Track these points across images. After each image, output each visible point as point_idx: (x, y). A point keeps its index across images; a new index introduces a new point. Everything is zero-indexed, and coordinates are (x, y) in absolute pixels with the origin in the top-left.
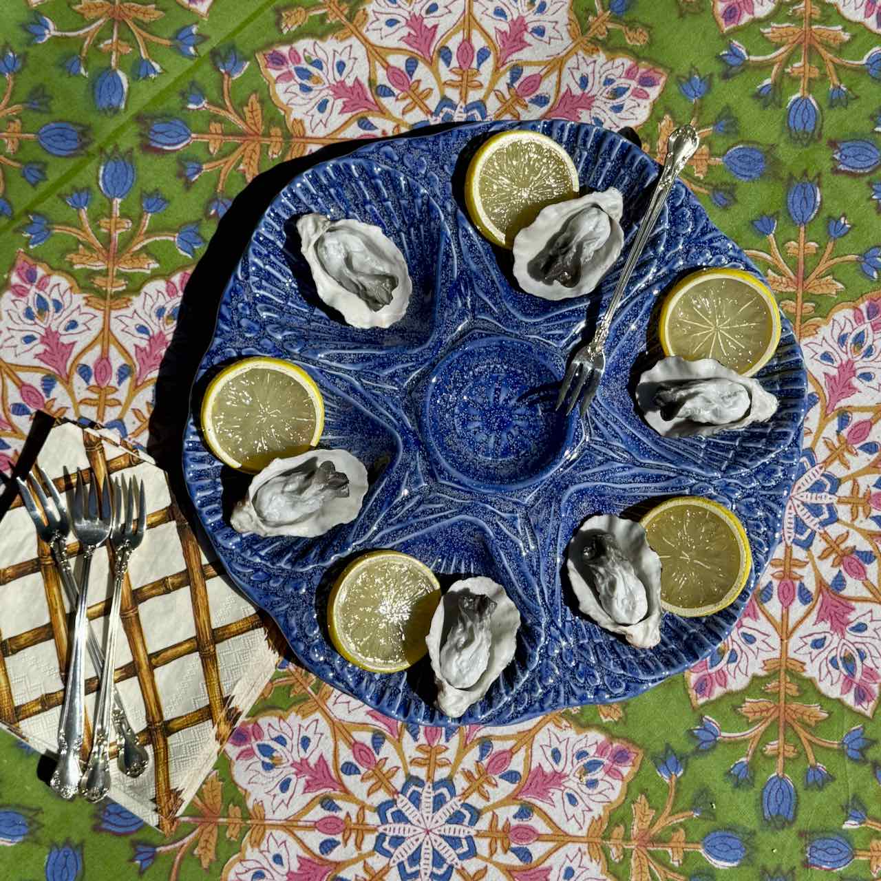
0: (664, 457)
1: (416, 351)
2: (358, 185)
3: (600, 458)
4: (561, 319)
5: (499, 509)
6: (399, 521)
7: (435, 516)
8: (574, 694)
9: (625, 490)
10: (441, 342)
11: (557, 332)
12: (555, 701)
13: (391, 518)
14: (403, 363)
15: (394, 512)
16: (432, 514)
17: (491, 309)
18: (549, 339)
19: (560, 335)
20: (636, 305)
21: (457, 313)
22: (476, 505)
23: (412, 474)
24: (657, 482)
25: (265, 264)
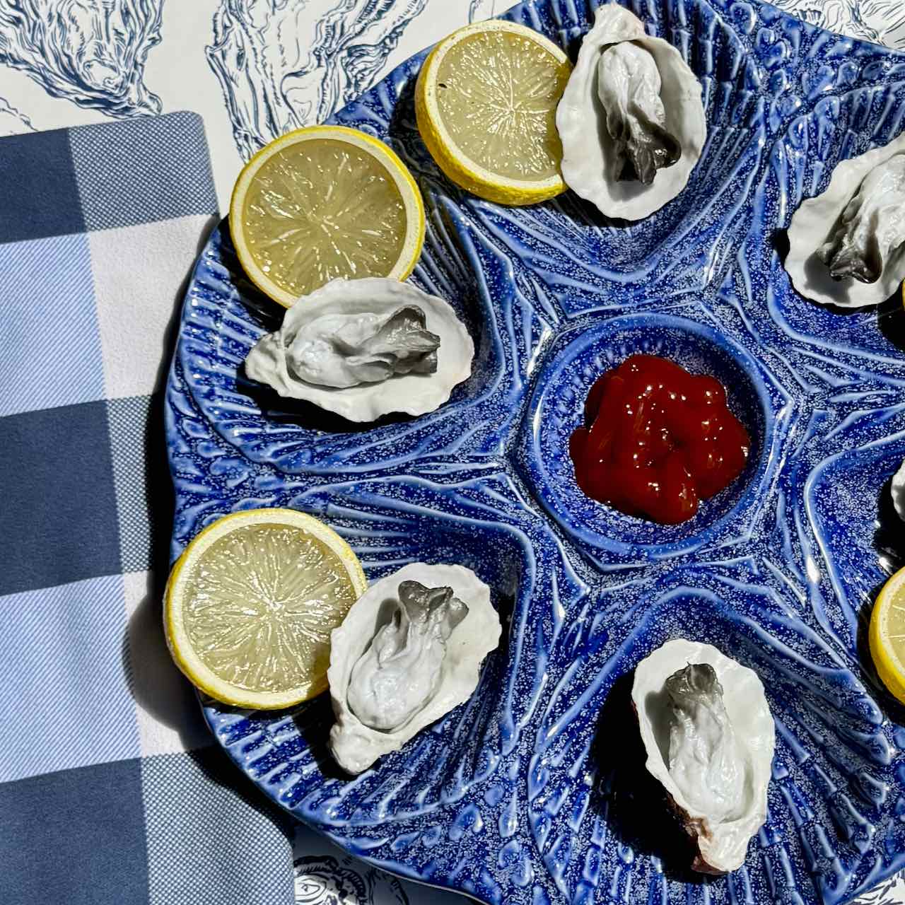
0: (476, 246)
1: (702, 592)
2: (619, 893)
3: (559, 296)
4: (475, 509)
5: (737, 315)
6: (881, 386)
7: (829, 361)
8: (803, 35)
9: (556, 239)
10: (660, 581)
11: (493, 494)
12: (833, 42)
13: (891, 396)
14: (731, 588)
15: (879, 400)
16: (830, 365)
17: (559, 584)
18: (512, 492)
19: (492, 487)
20: (362, 462)
21: (609, 609)
22: (764, 339)
23: (822, 434)
24: (508, 222)
25: (832, 860)
